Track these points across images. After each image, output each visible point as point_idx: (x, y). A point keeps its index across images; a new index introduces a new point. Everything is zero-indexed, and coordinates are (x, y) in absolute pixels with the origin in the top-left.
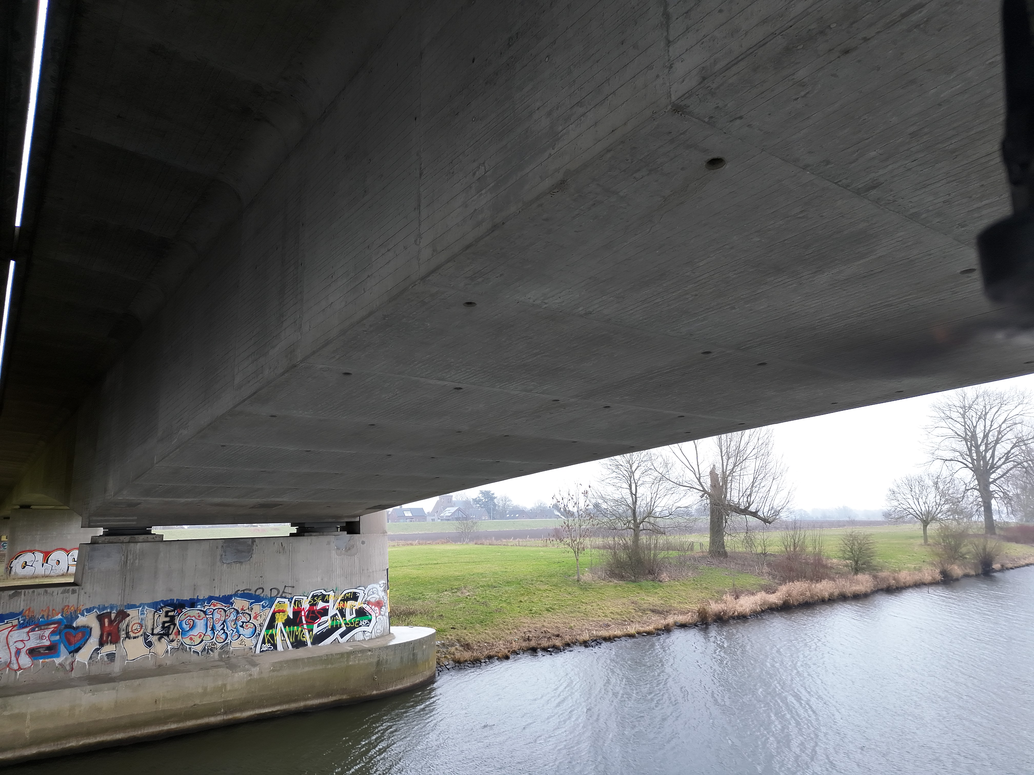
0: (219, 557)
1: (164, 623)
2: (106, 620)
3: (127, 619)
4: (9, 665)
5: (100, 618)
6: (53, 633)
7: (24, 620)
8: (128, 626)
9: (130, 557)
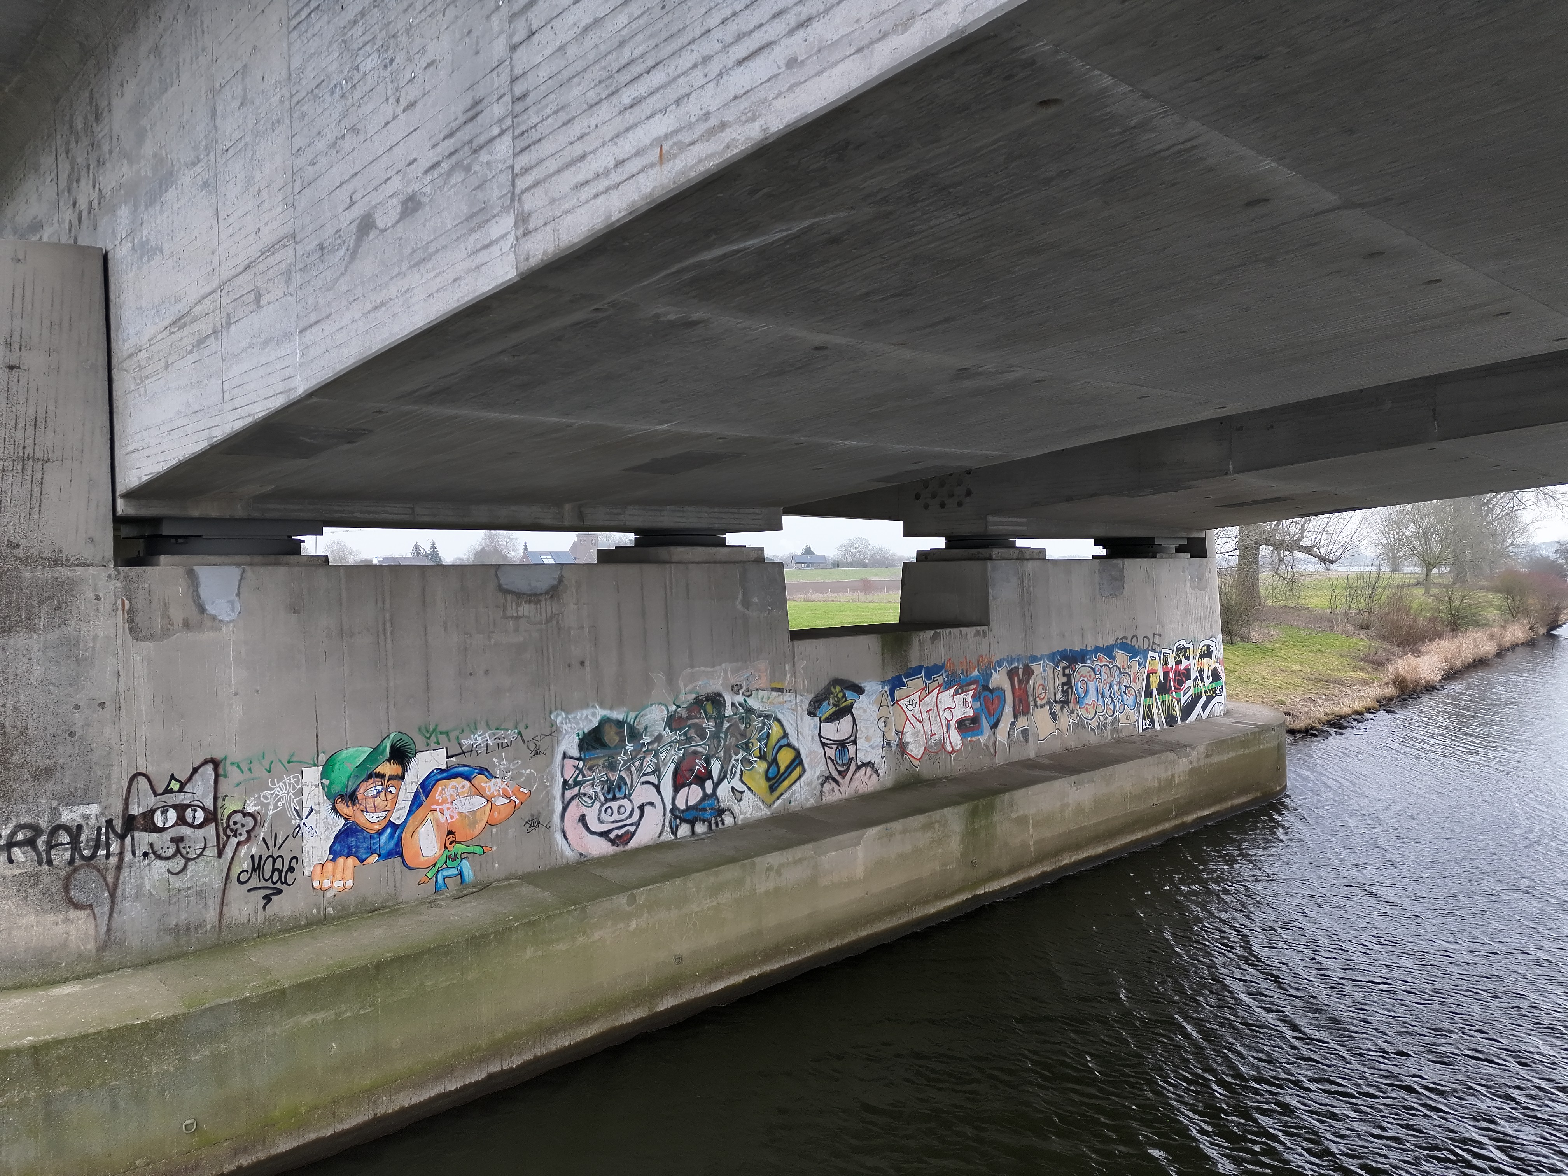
0: (1098, 587)
1: (1064, 684)
2: (1016, 679)
3: (1033, 677)
4: (943, 744)
5: (1011, 674)
6: (974, 696)
7: (947, 677)
8: (1034, 688)
9: (1026, 582)
